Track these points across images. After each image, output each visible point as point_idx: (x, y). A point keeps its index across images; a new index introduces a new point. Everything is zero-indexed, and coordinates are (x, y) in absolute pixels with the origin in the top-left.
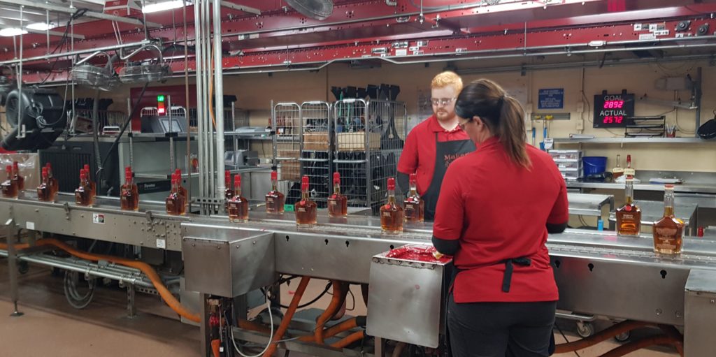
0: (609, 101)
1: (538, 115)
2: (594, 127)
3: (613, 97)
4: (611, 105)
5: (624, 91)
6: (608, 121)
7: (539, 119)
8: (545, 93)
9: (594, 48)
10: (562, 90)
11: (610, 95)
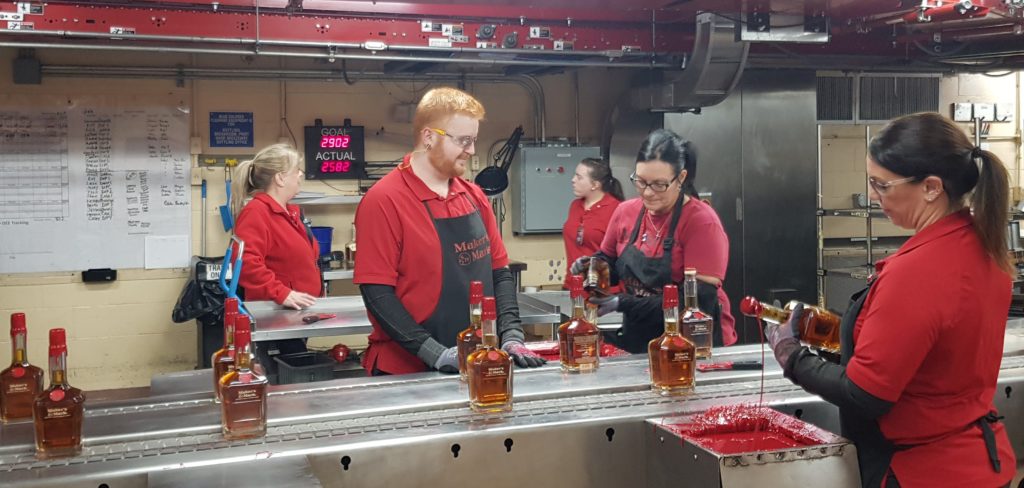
0: (329, 137)
1: (211, 157)
2: (307, 178)
3: (334, 130)
4: (333, 142)
5: (347, 121)
6: (329, 168)
7: (211, 165)
8: (222, 119)
9: (369, 52)
10: (249, 116)
11: (329, 127)
